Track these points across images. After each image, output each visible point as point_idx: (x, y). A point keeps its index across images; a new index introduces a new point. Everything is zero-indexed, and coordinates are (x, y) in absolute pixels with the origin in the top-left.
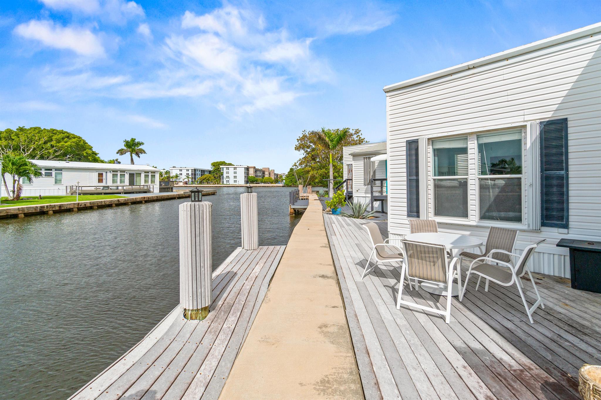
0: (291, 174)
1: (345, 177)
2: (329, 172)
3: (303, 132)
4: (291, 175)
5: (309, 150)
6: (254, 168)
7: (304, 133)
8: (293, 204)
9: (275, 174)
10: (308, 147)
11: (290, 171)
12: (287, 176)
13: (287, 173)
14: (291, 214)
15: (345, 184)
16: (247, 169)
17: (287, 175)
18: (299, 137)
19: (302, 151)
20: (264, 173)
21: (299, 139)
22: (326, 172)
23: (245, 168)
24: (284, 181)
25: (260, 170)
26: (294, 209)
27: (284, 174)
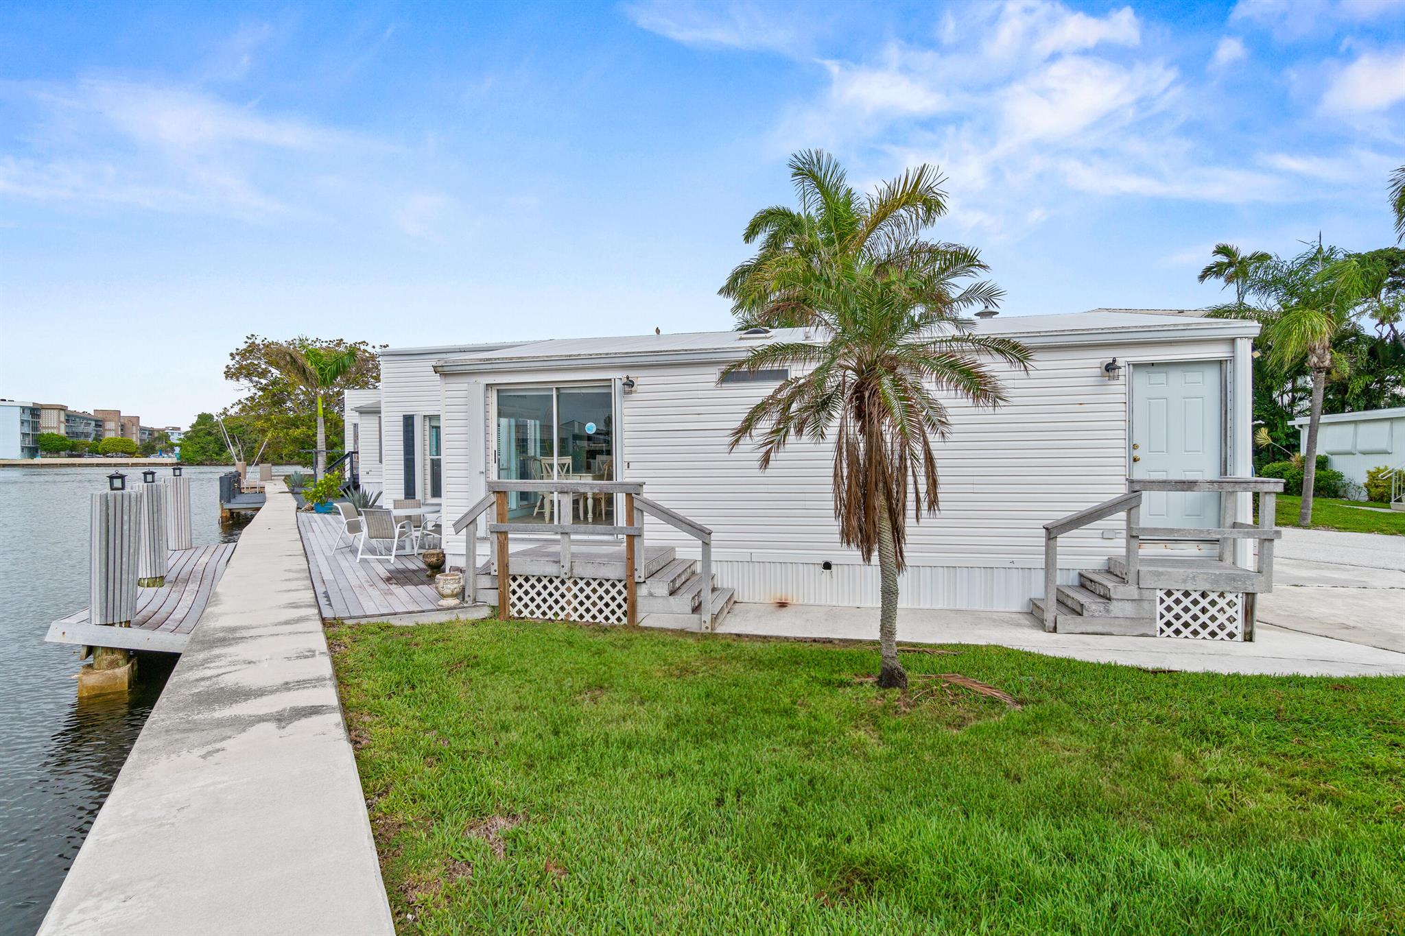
0: (202, 430)
1: (349, 447)
2: (315, 435)
3: (247, 340)
4: (201, 434)
5: (264, 381)
6: (63, 408)
7: (250, 341)
8: (229, 502)
9: (143, 430)
10: (263, 374)
11: (198, 423)
12: (189, 437)
13: (186, 428)
14: (224, 520)
15: (347, 460)
16: (35, 412)
17: (188, 432)
18: (237, 349)
19: (244, 382)
20: (99, 424)
21: (234, 352)
22: (310, 433)
23: (23, 409)
24: (177, 449)
25: (84, 417)
26: (230, 510)
27: (174, 429)
